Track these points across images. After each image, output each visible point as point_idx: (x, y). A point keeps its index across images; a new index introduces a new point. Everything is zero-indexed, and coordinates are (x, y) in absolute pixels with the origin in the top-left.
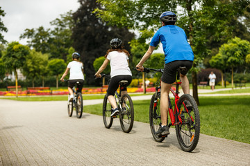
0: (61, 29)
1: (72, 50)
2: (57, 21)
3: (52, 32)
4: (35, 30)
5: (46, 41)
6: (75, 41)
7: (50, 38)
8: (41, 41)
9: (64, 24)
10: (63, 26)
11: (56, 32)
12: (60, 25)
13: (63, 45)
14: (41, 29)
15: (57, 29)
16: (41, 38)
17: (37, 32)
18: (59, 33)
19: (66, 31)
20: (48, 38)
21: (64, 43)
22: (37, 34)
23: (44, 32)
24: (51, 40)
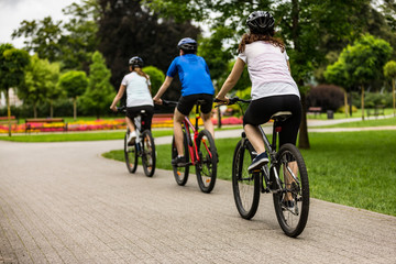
0: (81, 21)
1: (97, 56)
2: (75, 8)
3: (66, 26)
4: (37, 22)
5: (56, 41)
6: (102, 41)
7: (63, 37)
8: (47, 40)
9: (85, 12)
10: (85, 16)
11: (72, 25)
12: (80, 14)
13: (83, 47)
14: (47, 21)
15: (74, 21)
16: (47, 37)
17: (41, 26)
18: (77, 27)
19: (89, 24)
20: (59, 37)
21: (86, 44)
22: (41, 30)
23: (52, 27)
24: (64, 40)
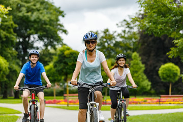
0: (129, 32)
2: (125, 23)
3: (119, 35)
4: (99, 32)
5: (112, 45)
6: (142, 45)
7: (116, 42)
8: (106, 44)
9: (132, 25)
10: (131, 28)
11: (123, 34)
12: (128, 27)
13: (130, 49)
14: (106, 31)
15: (124, 32)
16: (106, 42)
17: (101, 35)
18: (126, 36)
19: (134, 34)
20: (114, 42)
21: (132, 47)
22: (102, 37)
23: (109, 35)
24: (117, 44)
